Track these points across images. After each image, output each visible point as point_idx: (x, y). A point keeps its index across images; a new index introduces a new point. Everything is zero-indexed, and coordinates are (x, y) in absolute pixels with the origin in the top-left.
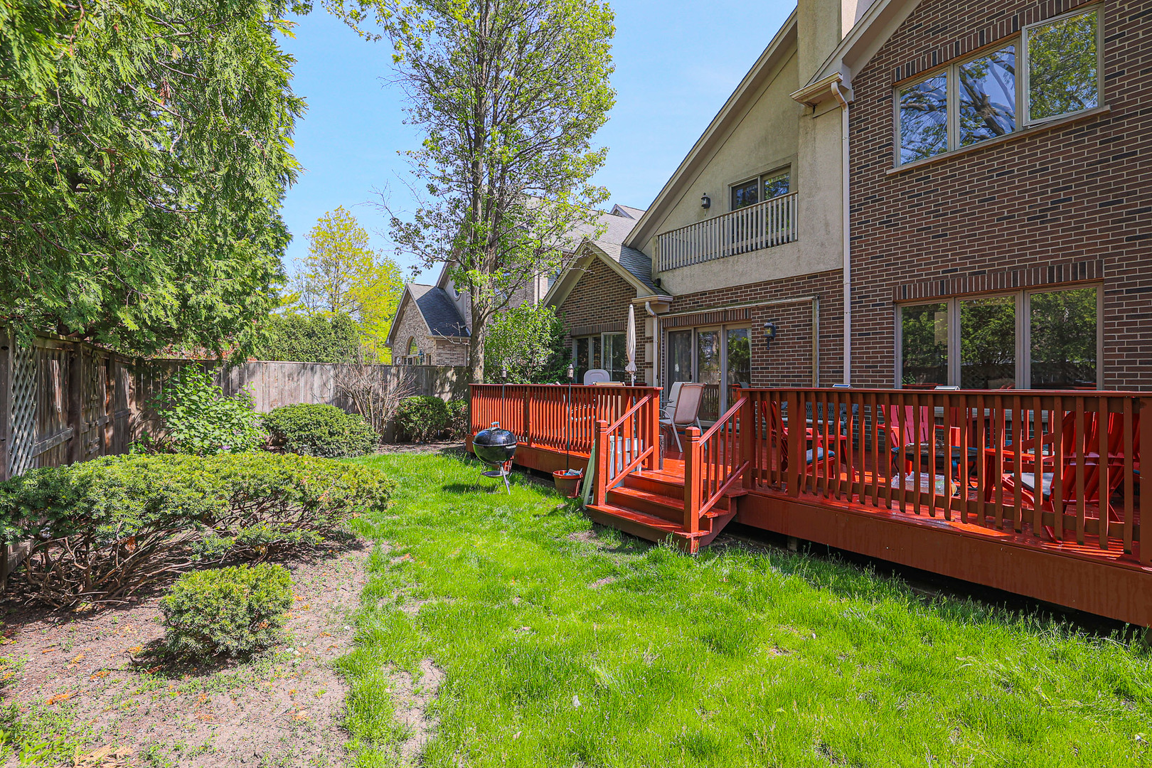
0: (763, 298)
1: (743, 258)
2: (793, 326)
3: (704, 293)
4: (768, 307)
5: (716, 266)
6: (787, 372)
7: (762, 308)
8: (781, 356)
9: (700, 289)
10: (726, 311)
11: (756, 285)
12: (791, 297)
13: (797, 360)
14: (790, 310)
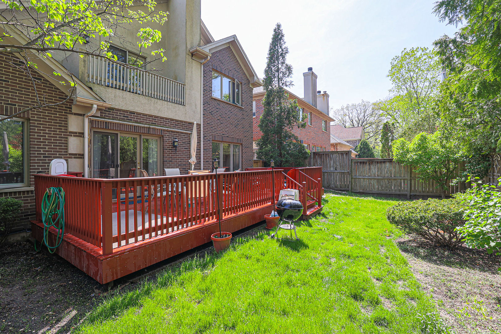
0: (169, 127)
1: (160, 102)
2: (183, 143)
3: (133, 113)
4: (172, 132)
5: (143, 99)
6: (181, 163)
7: (169, 131)
8: (178, 156)
9: (131, 109)
10: (149, 128)
11: (166, 119)
12: (181, 130)
13: (184, 158)
14: (181, 135)
